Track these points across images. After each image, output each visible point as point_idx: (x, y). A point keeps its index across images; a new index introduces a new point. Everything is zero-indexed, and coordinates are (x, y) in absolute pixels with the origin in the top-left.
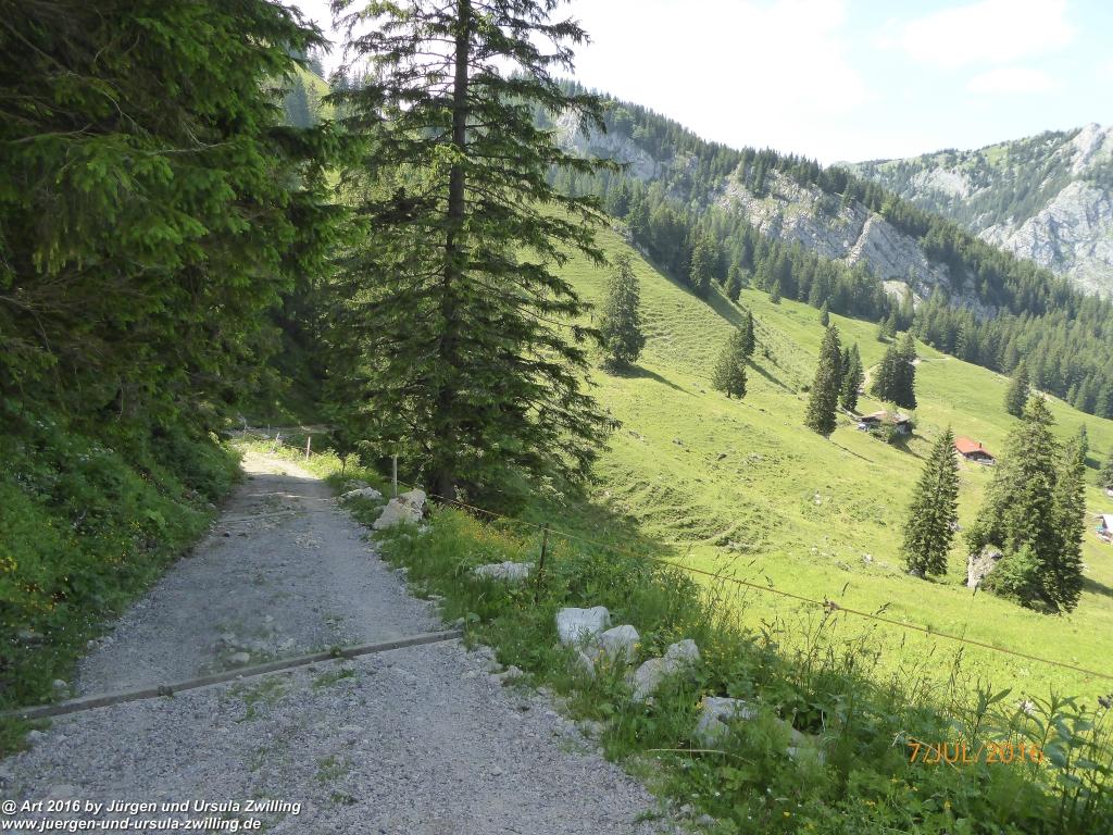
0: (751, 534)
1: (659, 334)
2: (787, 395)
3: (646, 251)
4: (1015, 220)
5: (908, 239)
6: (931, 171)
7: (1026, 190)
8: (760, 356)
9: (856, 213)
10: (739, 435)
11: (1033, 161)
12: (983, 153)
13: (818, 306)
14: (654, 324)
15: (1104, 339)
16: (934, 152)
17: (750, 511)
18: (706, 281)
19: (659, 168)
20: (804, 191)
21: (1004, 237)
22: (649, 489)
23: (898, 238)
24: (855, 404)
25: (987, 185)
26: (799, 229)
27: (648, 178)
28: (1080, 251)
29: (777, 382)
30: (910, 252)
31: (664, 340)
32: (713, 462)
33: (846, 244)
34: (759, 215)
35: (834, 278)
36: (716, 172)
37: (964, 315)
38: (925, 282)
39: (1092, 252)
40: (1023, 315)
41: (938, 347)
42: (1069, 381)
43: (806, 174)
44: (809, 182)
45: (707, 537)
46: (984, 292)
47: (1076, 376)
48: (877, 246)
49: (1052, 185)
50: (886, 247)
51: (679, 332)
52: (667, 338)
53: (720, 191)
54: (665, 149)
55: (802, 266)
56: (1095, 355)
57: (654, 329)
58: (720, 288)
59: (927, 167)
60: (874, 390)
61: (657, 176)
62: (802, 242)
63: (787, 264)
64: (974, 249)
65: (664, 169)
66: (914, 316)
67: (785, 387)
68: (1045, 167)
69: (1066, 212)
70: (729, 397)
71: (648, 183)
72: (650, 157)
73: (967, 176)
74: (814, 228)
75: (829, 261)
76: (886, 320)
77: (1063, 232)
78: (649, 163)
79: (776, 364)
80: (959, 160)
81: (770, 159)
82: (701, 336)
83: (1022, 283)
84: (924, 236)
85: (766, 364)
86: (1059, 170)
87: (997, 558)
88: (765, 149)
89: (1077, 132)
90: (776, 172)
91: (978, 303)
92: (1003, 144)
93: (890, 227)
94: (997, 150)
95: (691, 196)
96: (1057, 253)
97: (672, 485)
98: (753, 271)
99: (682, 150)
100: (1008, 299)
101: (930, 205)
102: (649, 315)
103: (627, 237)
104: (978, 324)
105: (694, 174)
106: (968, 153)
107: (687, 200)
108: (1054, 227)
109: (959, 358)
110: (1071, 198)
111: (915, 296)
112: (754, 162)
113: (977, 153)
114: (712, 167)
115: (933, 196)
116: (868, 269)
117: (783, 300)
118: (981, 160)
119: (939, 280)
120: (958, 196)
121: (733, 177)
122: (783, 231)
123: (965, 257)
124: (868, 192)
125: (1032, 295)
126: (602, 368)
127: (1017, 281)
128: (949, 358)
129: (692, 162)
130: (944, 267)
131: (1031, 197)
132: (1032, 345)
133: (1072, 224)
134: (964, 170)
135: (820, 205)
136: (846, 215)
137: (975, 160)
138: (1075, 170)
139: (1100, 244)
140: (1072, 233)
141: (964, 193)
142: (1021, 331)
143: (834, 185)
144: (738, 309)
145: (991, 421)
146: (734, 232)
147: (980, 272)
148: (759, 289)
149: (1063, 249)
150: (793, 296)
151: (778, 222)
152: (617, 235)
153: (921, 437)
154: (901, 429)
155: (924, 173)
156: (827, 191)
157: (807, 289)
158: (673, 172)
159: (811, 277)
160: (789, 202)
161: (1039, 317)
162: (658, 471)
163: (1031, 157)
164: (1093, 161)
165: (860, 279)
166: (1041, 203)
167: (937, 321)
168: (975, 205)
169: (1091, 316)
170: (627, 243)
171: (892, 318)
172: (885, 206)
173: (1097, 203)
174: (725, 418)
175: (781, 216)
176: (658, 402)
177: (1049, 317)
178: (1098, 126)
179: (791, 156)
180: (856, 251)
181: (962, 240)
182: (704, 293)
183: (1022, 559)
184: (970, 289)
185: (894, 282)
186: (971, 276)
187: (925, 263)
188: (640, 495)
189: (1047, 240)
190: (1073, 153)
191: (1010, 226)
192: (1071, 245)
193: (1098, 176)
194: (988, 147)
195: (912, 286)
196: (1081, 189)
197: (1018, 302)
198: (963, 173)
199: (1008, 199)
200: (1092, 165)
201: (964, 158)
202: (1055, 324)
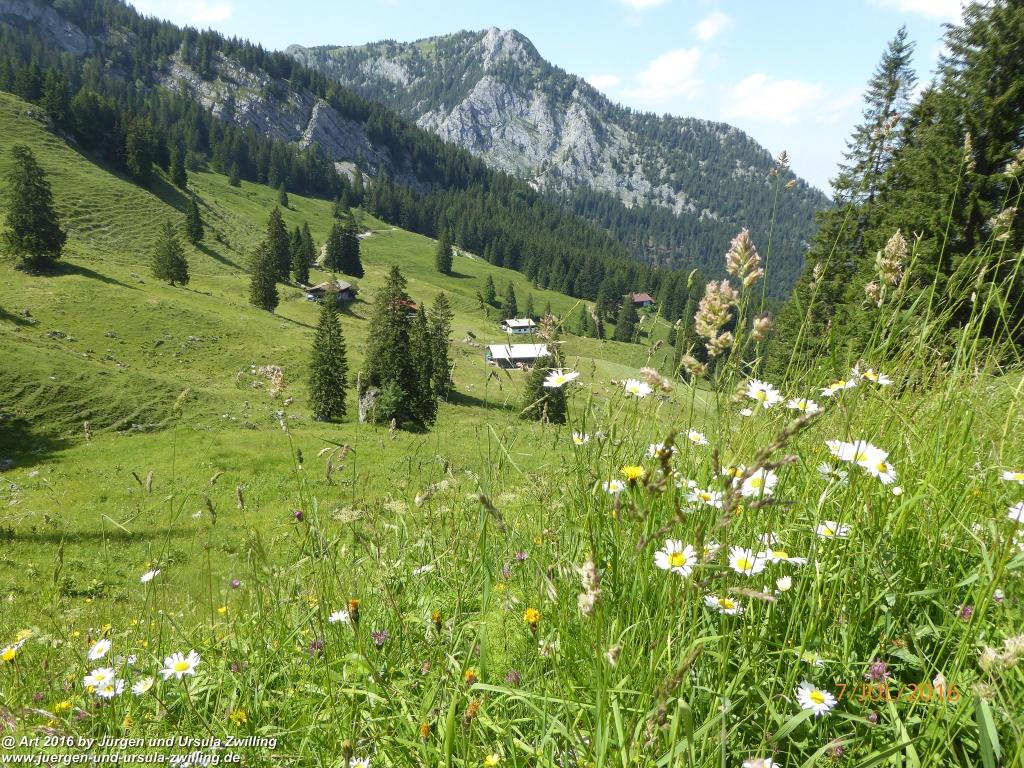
0: (156, 414)
1: (95, 227)
2: (241, 276)
3: (72, 139)
4: (446, 107)
5: (352, 123)
6: (376, 60)
7: (452, 80)
8: (212, 241)
9: (304, 99)
10: (177, 321)
11: (455, 56)
12: (416, 45)
13: (277, 187)
14: (87, 216)
15: (510, 206)
16: (376, 42)
17: (161, 394)
18: (146, 167)
19: (92, 43)
20: (252, 75)
21: (439, 121)
22: (40, 390)
23: (344, 123)
24: (307, 277)
25: (422, 75)
26: (252, 112)
27: (81, 53)
28: (496, 136)
29: (231, 264)
30: (356, 136)
31: (103, 232)
32: (150, 350)
33: (298, 128)
34: (209, 97)
35: (289, 160)
36: (158, 51)
37: (405, 191)
38: (372, 163)
39: (503, 135)
40: (451, 189)
41: (386, 220)
42: (484, 242)
43: (251, 57)
44: (255, 66)
45: (108, 425)
46: (419, 170)
47: (489, 236)
48: (327, 130)
49: (470, 77)
50: (334, 131)
51: (119, 223)
52: (106, 229)
53: (166, 71)
54: (95, 23)
55: (258, 148)
56: (504, 218)
57: (90, 221)
58: (164, 174)
59: (372, 56)
60: (327, 262)
61: (91, 51)
62: (257, 126)
63: (243, 148)
64: (408, 133)
65: (98, 44)
66: (363, 192)
67: (239, 268)
68: (464, 62)
69: (482, 101)
70: (172, 284)
71: (82, 59)
72: (79, 30)
73: (405, 66)
74: (266, 112)
75: (283, 144)
76: (339, 198)
77: (482, 118)
78: (80, 38)
79: (229, 247)
80: (398, 51)
81: (213, 41)
82: (145, 225)
83: (448, 162)
84: (366, 120)
85: (219, 248)
86: (474, 63)
87: (376, 395)
88: (207, 30)
89: (484, 33)
90: (222, 55)
91: (416, 181)
92: (431, 39)
93: (336, 112)
94: (427, 44)
95: (134, 76)
96: (479, 135)
97: (65, 383)
98: (210, 154)
99: (116, 25)
100: (439, 175)
101: (378, 91)
102: (82, 207)
103: (46, 123)
104: (416, 198)
105: (134, 52)
106: (404, 45)
107: (129, 79)
108: (474, 114)
109: (404, 228)
110: (485, 89)
111: (365, 176)
112: (197, 44)
113: (412, 46)
114: (153, 45)
115: (379, 83)
116: (320, 152)
117: (243, 182)
118: (415, 53)
119: (383, 161)
120: (400, 83)
121: (177, 57)
122: (236, 115)
124: (312, 79)
125: (456, 173)
126: (20, 268)
127: (444, 160)
128: (394, 229)
129: (130, 39)
130: (385, 149)
131: (456, 87)
132: (458, 214)
133: (488, 111)
134: (402, 60)
135: (269, 89)
136: (294, 100)
137: (411, 52)
138: (486, 66)
139: (508, 128)
140: (488, 119)
141: (406, 82)
142: (452, 202)
143: (280, 70)
144: (187, 195)
145: (426, 280)
146: (185, 114)
147: (415, 153)
148: (219, 172)
149: (483, 133)
150: (253, 179)
151: (230, 106)
152: (33, 121)
153: (362, 301)
154: (345, 296)
155: (370, 61)
156: (275, 76)
157: (266, 171)
158: (110, 48)
159: (267, 159)
160: (238, 85)
161: (462, 191)
162: (51, 371)
163: (453, 52)
164: (497, 59)
165: (313, 161)
166: (465, 95)
167: (382, 198)
168: (414, 92)
169: (499, 188)
170: (47, 129)
171: (344, 196)
172: (329, 93)
173: (502, 95)
174: (162, 306)
175: (232, 99)
176: (86, 298)
177: (471, 190)
178: (498, 30)
179: (235, 39)
180: (308, 135)
181: (398, 125)
182: (146, 181)
183: (390, 393)
184: (408, 169)
185: (345, 164)
186: (408, 156)
187: (370, 145)
188: (29, 399)
189: (470, 125)
190: (483, 52)
191: (443, 112)
192: (488, 129)
193: (501, 72)
194: (420, 41)
195: (361, 166)
196: (491, 83)
197: (447, 179)
198: (402, 63)
199: (439, 89)
200: (496, 62)
201: (402, 50)
202: (475, 196)
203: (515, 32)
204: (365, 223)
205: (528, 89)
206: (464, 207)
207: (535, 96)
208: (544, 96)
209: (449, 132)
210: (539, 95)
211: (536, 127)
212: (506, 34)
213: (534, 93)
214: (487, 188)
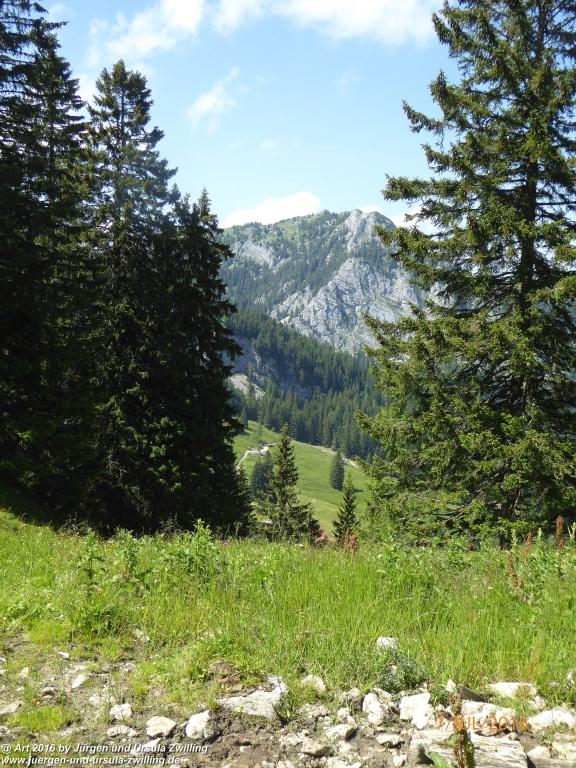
4: (311, 288)
5: (244, 341)
6: (242, 243)
7: (316, 262)
11: (318, 238)
12: (280, 226)
16: (242, 224)
21: (305, 302)
25: (287, 256)
30: (247, 351)
40: (330, 392)
42: (366, 449)
46: (302, 378)
49: (333, 259)
59: (239, 239)
66: (257, 405)
68: (328, 243)
69: (346, 282)
73: (271, 248)
77: (346, 298)
80: (263, 233)
83: (327, 366)
84: (256, 338)
86: (338, 245)
89: (347, 215)
91: (299, 387)
92: (294, 219)
94: (290, 224)
96: (344, 314)
100: (318, 380)
101: (245, 274)
106: (269, 226)
108: (339, 294)
110: (349, 271)
111: (255, 387)
113: (276, 227)
115: (246, 265)
118: (280, 234)
119: (270, 371)
120: (266, 266)
123: (286, 353)
125: (334, 376)
130: (273, 361)
131: (320, 268)
132: (340, 420)
133: (352, 291)
134: (268, 243)
137: (276, 233)
138: (350, 248)
140: (352, 298)
141: (271, 263)
142: (330, 407)
147: (298, 362)
149: (348, 311)
161: (340, 392)
163: (317, 233)
164: (360, 241)
166: (329, 277)
167: (274, 409)
168: (280, 273)
171: (244, 413)
173: (366, 275)
177: (347, 392)
178: (360, 212)
181: (282, 337)
184: (292, 376)
185: (239, 377)
186: (292, 365)
187: (258, 359)
189: (336, 305)
190: (346, 233)
191: (308, 293)
192: (353, 308)
193: (365, 253)
194: (283, 221)
195: (252, 379)
196: (354, 265)
197: (325, 382)
198: (268, 245)
199: (304, 270)
200: (360, 244)
201: (267, 231)
202: (352, 397)
203: (377, 214)
204: (263, 439)
205: (391, 268)
206: (343, 411)
207: (398, 274)
208: (407, 275)
209: (315, 312)
210: (402, 274)
211: (400, 304)
212: (368, 217)
213: (397, 272)
214: (362, 388)
